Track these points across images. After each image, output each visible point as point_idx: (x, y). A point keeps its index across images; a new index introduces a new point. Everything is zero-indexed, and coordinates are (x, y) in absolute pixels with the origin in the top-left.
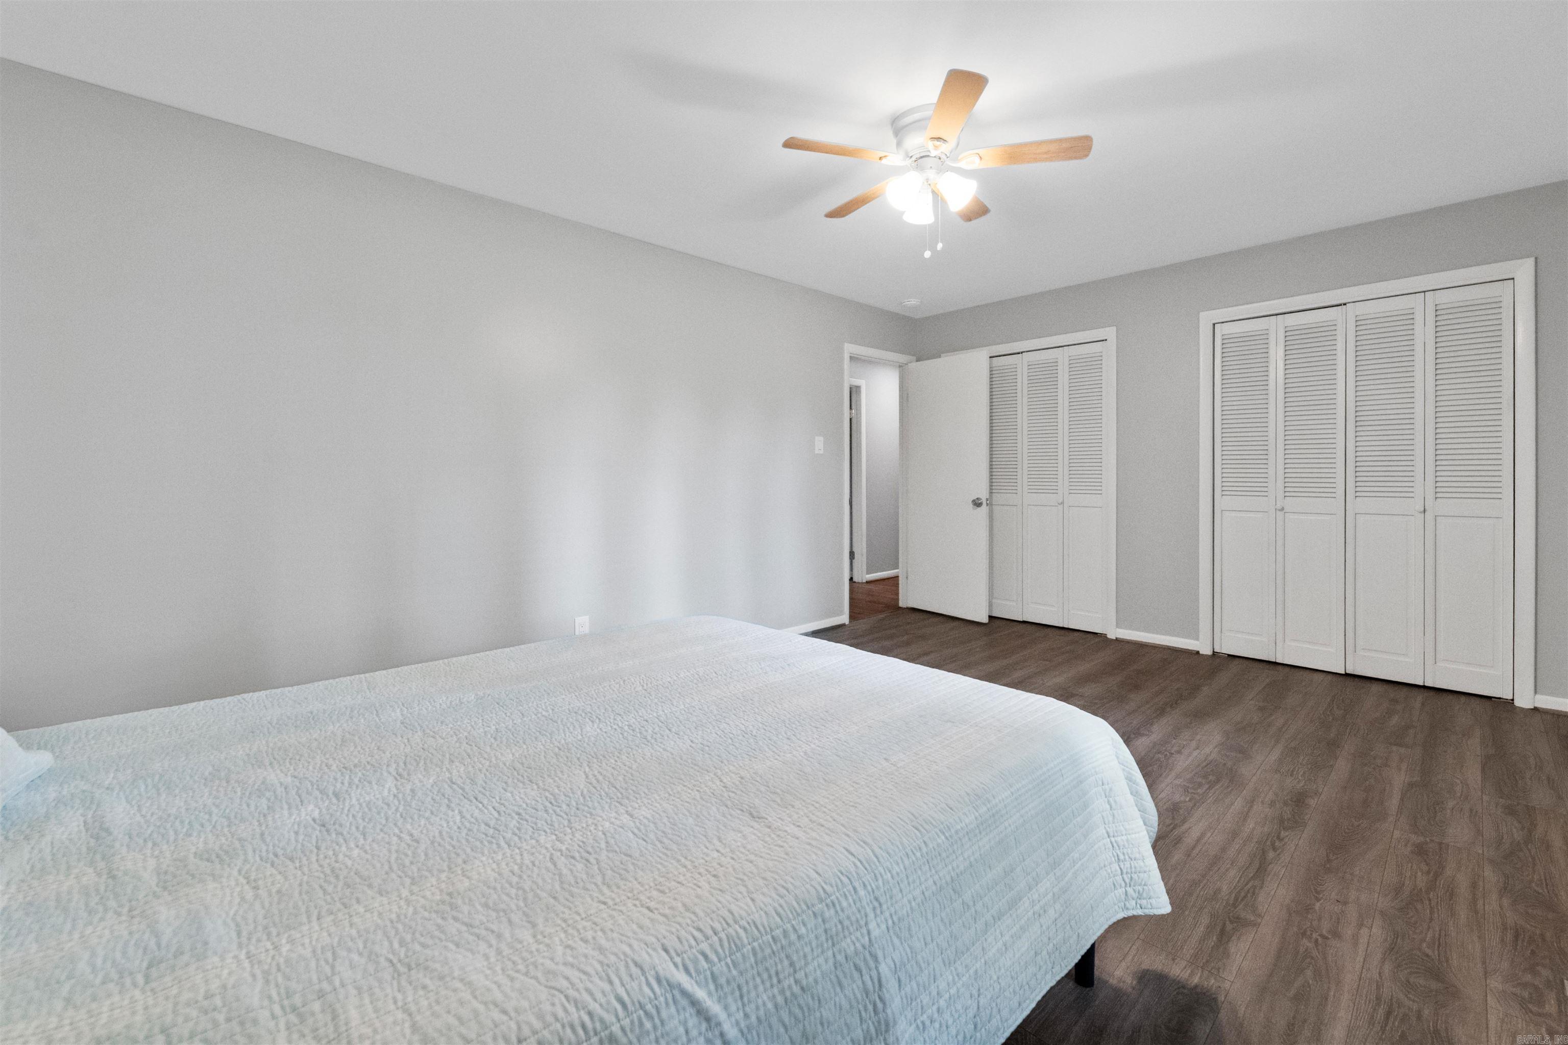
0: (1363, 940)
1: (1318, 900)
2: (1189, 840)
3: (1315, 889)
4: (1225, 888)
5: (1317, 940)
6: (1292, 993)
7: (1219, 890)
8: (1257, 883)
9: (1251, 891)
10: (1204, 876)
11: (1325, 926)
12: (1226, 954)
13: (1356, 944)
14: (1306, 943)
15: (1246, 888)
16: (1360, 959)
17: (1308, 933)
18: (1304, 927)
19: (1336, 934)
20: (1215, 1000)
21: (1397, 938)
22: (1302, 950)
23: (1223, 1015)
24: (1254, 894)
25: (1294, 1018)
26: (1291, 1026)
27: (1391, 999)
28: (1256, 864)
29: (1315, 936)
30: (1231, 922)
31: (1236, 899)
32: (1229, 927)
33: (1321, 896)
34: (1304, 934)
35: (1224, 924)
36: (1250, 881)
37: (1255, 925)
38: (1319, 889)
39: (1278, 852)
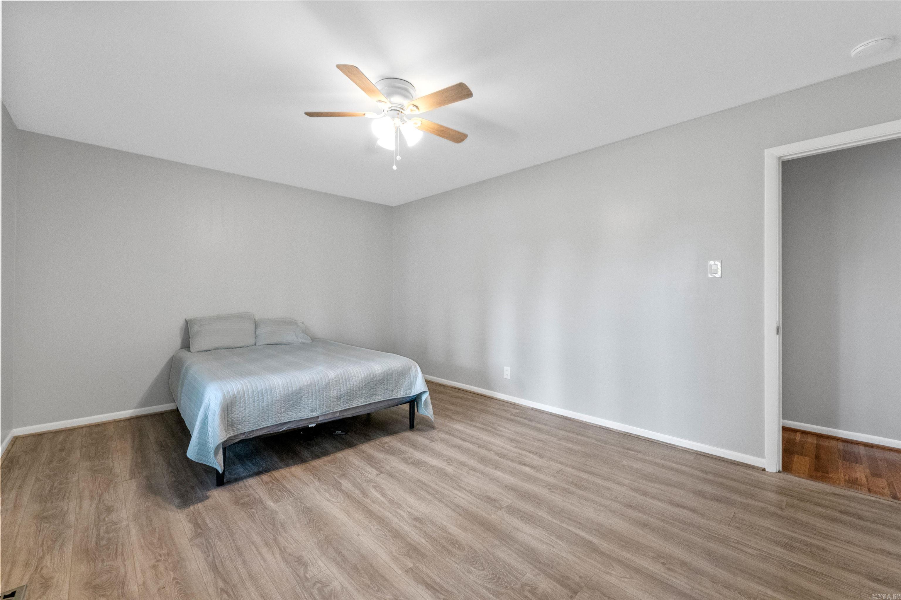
0: (139, 575)
1: (174, 579)
2: (264, 550)
3: (180, 584)
4: (219, 543)
5: (161, 556)
6: (157, 530)
7: (220, 540)
8: (210, 559)
9: (208, 553)
10: (234, 540)
11: (161, 568)
12: (190, 521)
13: (142, 571)
14: (164, 551)
15: (211, 552)
16: (137, 565)
17: (166, 557)
18: (170, 557)
19: (154, 567)
20: (180, 509)
21: (122, 593)
22: (164, 547)
23: (174, 508)
24: (205, 552)
25: (151, 524)
26: (151, 521)
27: (117, 559)
28: (220, 569)
29: (163, 558)
30: (200, 533)
31: (209, 543)
32: (199, 530)
33: (174, 582)
34: (168, 554)
35: (201, 529)
36: (214, 557)
37: (191, 540)
38: (178, 586)
39: (219, 590)
